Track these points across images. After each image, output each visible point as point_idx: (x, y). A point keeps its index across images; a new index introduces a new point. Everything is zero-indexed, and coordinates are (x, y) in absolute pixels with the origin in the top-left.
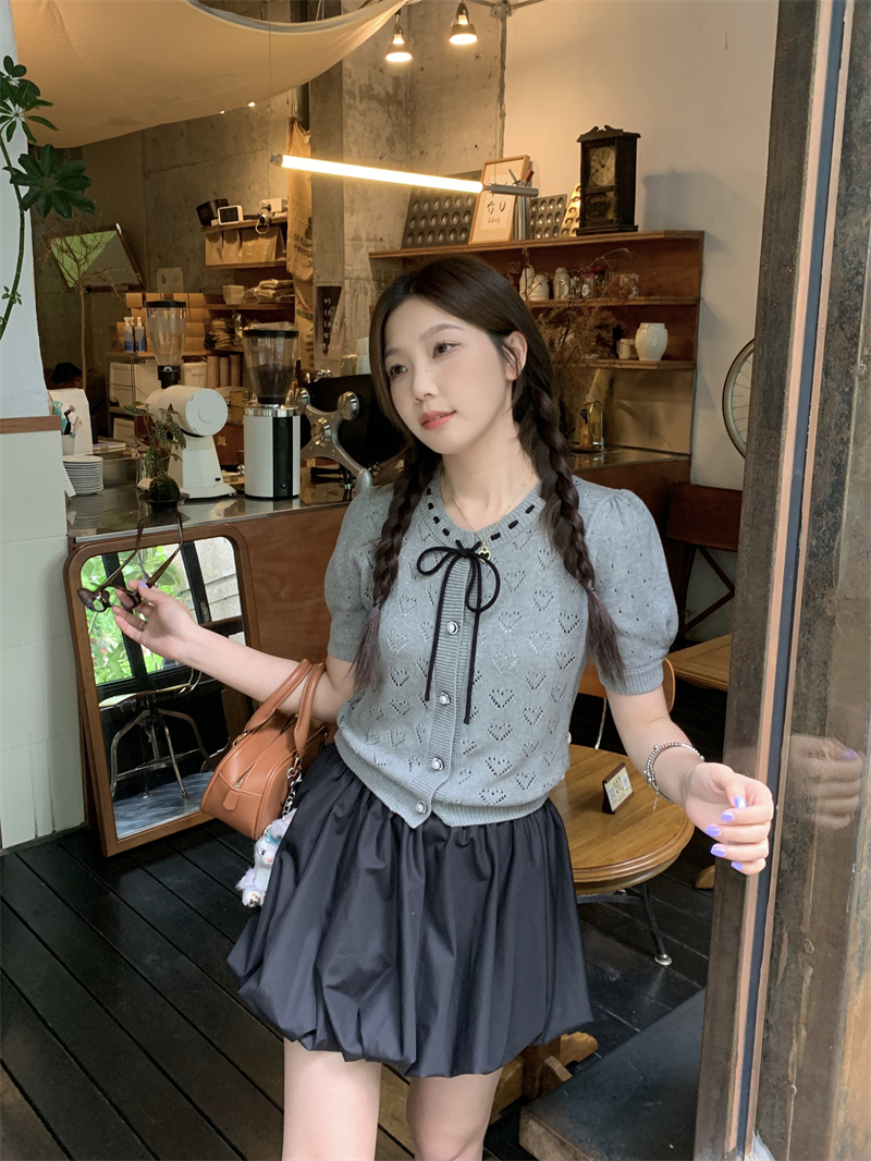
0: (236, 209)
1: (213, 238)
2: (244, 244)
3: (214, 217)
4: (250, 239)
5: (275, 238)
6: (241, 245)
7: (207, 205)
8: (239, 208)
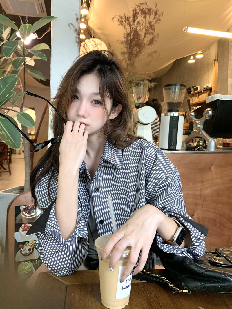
0: (197, 87)
1: (191, 97)
2: (199, 96)
3: (191, 91)
4: (201, 95)
5: (208, 93)
6: (198, 97)
7: (190, 88)
8: (199, 87)
